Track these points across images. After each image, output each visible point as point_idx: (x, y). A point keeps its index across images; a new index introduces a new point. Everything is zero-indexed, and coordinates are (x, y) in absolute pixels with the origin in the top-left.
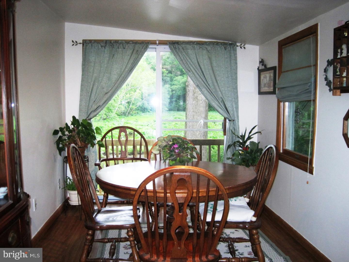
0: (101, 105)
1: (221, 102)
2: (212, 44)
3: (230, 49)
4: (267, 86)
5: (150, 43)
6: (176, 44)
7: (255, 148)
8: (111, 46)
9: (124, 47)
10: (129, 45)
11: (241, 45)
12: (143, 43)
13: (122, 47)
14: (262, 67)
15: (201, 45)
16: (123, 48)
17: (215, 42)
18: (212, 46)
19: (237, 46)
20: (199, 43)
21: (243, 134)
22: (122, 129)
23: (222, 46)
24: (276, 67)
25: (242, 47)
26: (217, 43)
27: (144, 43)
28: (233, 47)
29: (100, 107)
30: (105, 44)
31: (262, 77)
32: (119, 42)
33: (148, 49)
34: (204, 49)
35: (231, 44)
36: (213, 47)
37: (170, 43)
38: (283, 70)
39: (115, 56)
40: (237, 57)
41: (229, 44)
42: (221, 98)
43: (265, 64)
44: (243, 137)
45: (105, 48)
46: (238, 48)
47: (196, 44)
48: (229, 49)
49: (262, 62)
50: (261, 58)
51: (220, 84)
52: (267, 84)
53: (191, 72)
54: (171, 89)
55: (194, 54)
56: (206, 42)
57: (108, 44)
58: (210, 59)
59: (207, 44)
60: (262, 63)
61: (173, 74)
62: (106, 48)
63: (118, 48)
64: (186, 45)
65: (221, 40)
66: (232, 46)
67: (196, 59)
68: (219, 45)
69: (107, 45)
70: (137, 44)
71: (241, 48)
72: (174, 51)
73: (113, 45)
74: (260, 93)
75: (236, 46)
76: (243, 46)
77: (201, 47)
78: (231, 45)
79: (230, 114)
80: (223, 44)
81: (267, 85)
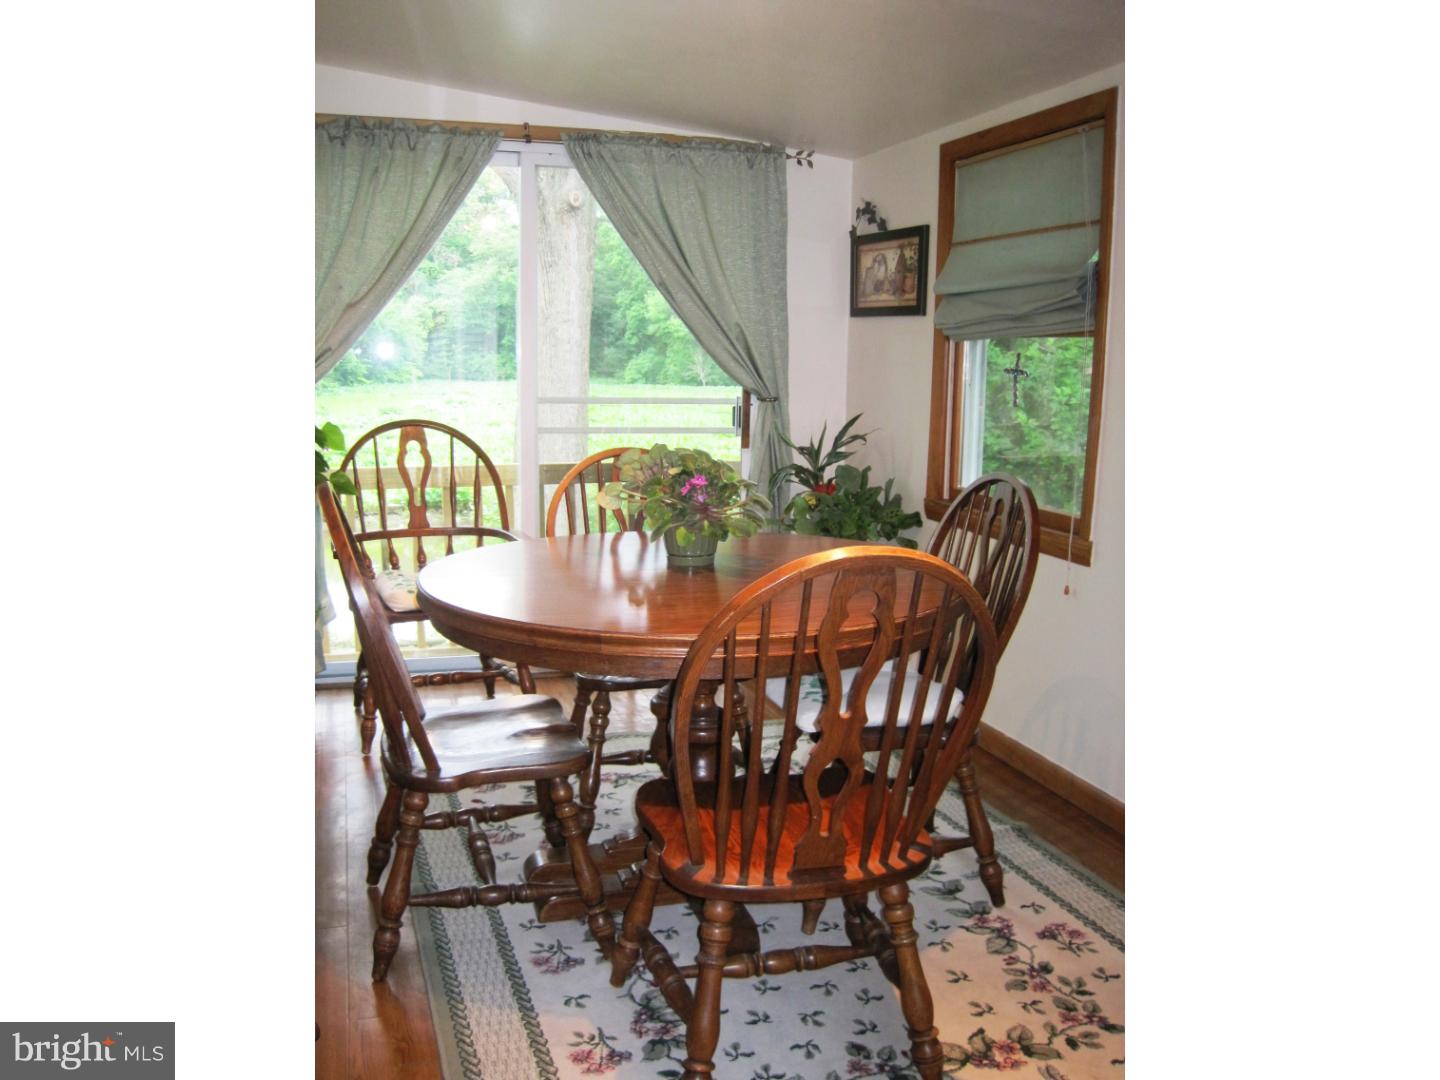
0: (333, 348)
1: (737, 339)
2: (708, 146)
3: (767, 164)
4: (888, 290)
5: (501, 134)
6: (590, 141)
7: (854, 488)
8: (366, 137)
9: (412, 145)
10: (429, 136)
11: (799, 153)
12: (479, 134)
13: (405, 143)
14: (866, 228)
15: (673, 148)
16: (409, 145)
17: (718, 141)
18: (708, 153)
19: (789, 157)
20: (667, 141)
21: (816, 446)
22: (409, 429)
23: (739, 155)
24: (927, 227)
25: (804, 162)
26: (725, 145)
27: (482, 133)
28: (775, 159)
29: (330, 353)
30: (344, 131)
31: (867, 261)
32: (396, 126)
33: (497, 157)
34: (682, 164)
35: (768, 151)
36: (713, 158)
37: (570, 137)
38: (956, 238)
39: (382, 176)
40: (786, 193)
41: (762, 148)
42: (738, 325)
43: (881, 219)
44: (812, 453)
45: (343, 144)
46: (791, 164)
47: (656, 146)
48: (763, 165)
49: (868, 211)
50: (863, 199)
51: (732, 281)
52: (886, 283)
53: (642, 238)
54: (431, 308)
55: (650, 178)
56: (688, 140)
57: (357, 130)
58: (702, 195)
59: (693, 144)
60: (868, 216)
61: (436, 262)
62: (349, 144)
63: (391, 146)
64: (625, 147)
65: (738, 135)
66: (772, 155)
67: (654, 196)
68: (732, 151)
69: (353, 136)
70: (458, 134)
71: (799, 162)
72: (585, 164)
73: (374, 136)
74: (857, 311)
75: (785, 157)
76: (805, 159)
77: (673, 155)
78: (770, 153)
79: (765, 379)
80: (742, 149)
81: (886, 286)
